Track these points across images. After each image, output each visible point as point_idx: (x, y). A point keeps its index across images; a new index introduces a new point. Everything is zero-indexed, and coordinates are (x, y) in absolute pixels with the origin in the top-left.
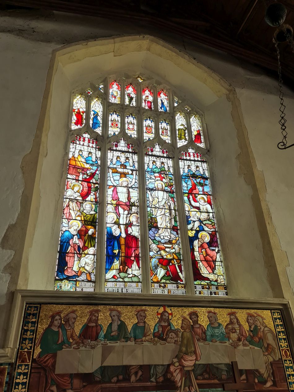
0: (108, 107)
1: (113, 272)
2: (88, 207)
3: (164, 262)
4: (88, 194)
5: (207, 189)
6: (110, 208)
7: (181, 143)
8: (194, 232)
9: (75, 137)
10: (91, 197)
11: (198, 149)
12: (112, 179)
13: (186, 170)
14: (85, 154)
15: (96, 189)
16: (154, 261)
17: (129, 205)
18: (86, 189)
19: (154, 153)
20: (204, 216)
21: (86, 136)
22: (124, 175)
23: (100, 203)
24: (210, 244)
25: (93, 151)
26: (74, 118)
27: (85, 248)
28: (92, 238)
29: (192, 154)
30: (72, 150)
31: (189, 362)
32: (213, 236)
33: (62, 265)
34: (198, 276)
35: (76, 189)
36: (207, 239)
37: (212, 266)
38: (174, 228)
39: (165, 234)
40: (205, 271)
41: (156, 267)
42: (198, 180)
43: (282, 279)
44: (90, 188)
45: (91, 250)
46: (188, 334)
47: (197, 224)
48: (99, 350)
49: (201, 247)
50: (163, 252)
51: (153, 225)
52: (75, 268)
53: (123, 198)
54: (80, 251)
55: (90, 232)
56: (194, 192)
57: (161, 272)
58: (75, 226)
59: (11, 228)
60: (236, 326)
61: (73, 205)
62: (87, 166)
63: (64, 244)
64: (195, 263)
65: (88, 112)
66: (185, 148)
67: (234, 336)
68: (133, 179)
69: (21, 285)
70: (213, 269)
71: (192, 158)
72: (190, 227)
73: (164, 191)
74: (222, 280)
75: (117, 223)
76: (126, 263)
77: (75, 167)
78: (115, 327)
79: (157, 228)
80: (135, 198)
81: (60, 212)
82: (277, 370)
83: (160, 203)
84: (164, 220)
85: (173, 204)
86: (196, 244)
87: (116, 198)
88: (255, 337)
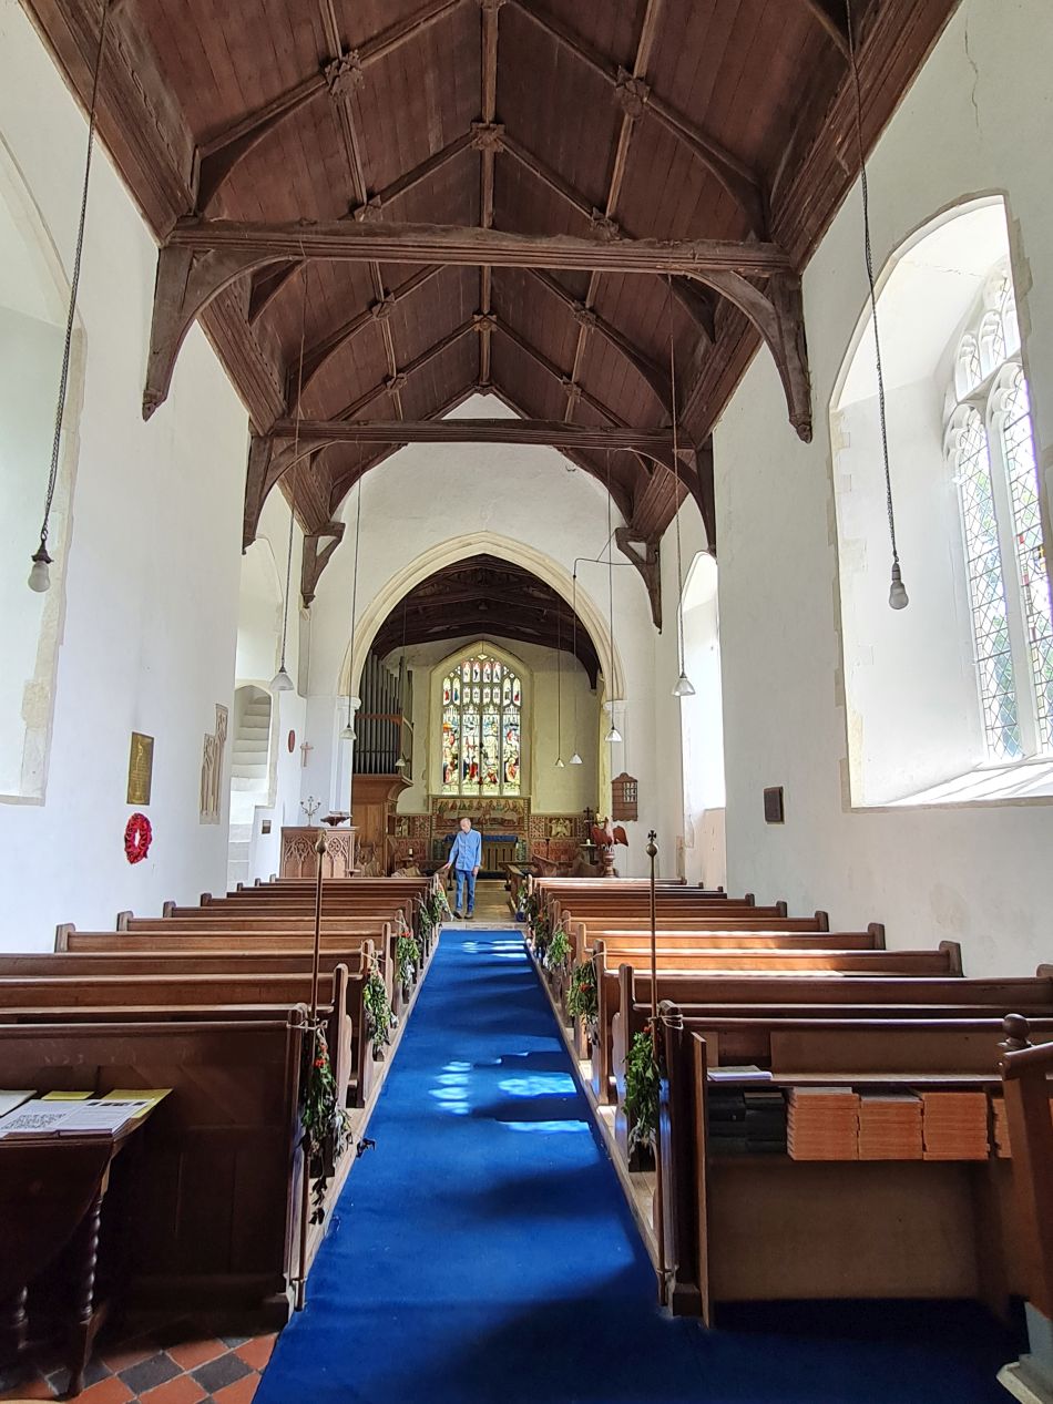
0: (463, 685)
1: (466, 781)
2: (454, 750)
3: (490, 775)
4: (454, 742)
5: (518, 732)
6: (464, 749)
7: (506, 702)
8: (507, 758)
9: (444, 709)
10: (456, 744)
11: (515, 705)
12: (465, 732)
13: (507, 721)
15: (458, 739)
16: (486, 775)
17: (474, 747)
18: (453, 740)
19: (489, 712)
20: (513, 749)
22: (472, 729)
23: (460, 748)
24: (515, 765)
26: (445, 696)
28: (457, 765)
29: (511, 709)
30: (445, 718)
31: (487, 817)
32: (517, 760)
33: (445, 781)
34: (506, 781)
35: (448, 741)
36: (514, 762)
37: (513, 775)
38: (497, 757)
39: (491, 761)
40: (509, 778)
42: (513, 727)
43: (533, 784)
44: (455, 739)
45: (457, 771)
46: (488, 808)
47: (509, 754)
49: (510, 766)
50: (490, 770)
51: (486, 756)
52: (450, 783)
53: (471, 743)
54: (452, 772)
55: (456, 763)
56: (510, 735)
57: (488, 779)
58: (449, 759)
60: (508, 806)
61: (447, 749)
62: (453, 726)
63: (445, 769)
64: (505, 775)
65: (452, 690)
66: (508, 706)
67: (506, 809)
68: (477, 732)
69: (430, 794)
71: (511, 712)
72: (505, 756)
73: (493, 736)
74: (518, 782)
76: (472, 776)
77: (447, 728)
79: (488, 758)
80: (477, 743)
81: (442, 754)
82: (521, 820)
83: (490, 743)
84: (491, 753)
85: (497, 743)
86: (508, 764)
87: (467, 743)
88: (515, 809)
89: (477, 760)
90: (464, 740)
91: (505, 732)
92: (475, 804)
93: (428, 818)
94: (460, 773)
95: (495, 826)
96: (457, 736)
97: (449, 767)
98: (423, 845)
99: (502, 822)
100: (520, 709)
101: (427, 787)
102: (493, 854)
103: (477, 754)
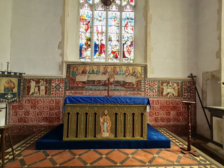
1: (96, 56)
2: (88, 35)
3: (113, 52)
4: (88, 29)
5: (133, 24)
6: (95, 34)
7: (124, 3)
8: (125, 41)
9: (81, 6)
10: (89, 31)
11: (131, 6)
12: (96, 23)
13: (125, 16)
14: (86, 13)
15: (91, 27)
16: (110, 52)
17: (102, 33)
18: (87, 28)
19: (112, 10)
20: (129, 35)
21: (86, 5)
22: (101, 21)
24: (130, 46)
25: (89, 11)
27: (87, 48)
28: (89, 45)
29: (128, 9)
30: (81, 12)
31: (112, 80)
32: (132, 43)
33: (81, 54)
34: (124, 56)
35: (83, 28)
36: (129, 44)
37: (129, 52)
38: (118, 41)
39: (114, 43)
40: (127, 55)
41: (110, 54)
42: (129, 20)
43: (148, 57)
44: (88, 27)
45: (90, 49)
46: (112, 73)
47: (127, 38)
48: (87, 76)
49: (127, 47)
50: (113, 49)
51: (110, 40)
52: (85, 55)
53: (100, 31)
54: (86, 49)
55: (89, 43)
56: (127, 26)
57: (112, 55)
59: (60, 43)
60: (128, 71)
61: (83, 34)
62: (87, 18)
63: (81, 47)
64: (124, 52)
66: (126, 6)
67: (127, 74)
68: (104, 22)
69: (65, 59)
70: (130, 54)
71: (128, 10)
72: (123, 40)
73: (115, 26)
74: (132, 58)
75: (98, 40)
76: (101, 53)
77: (83, 19)
78: (91, 71)
79: (111, 41)
80: (104, 30)
81: (78, 37)
82: (139, 83)
83: (113, 31)
84: (114, 38)
85: (118, 31)
86: (125, 46)
87: (97, 30)
88: (134, 74)
89: (104, 42)
90: (95, 28)
91: (124, 24)
92: (102, 69)
93: (61, 80)
94: (91, 51)
95: (118, 88)
96: (89, 25)
97: (84, 46)
98: (58, 103)
99: (124, 84)
100: (134, 8)
101: (62, 55)
102: (121, 118)
103: (104, 38)
